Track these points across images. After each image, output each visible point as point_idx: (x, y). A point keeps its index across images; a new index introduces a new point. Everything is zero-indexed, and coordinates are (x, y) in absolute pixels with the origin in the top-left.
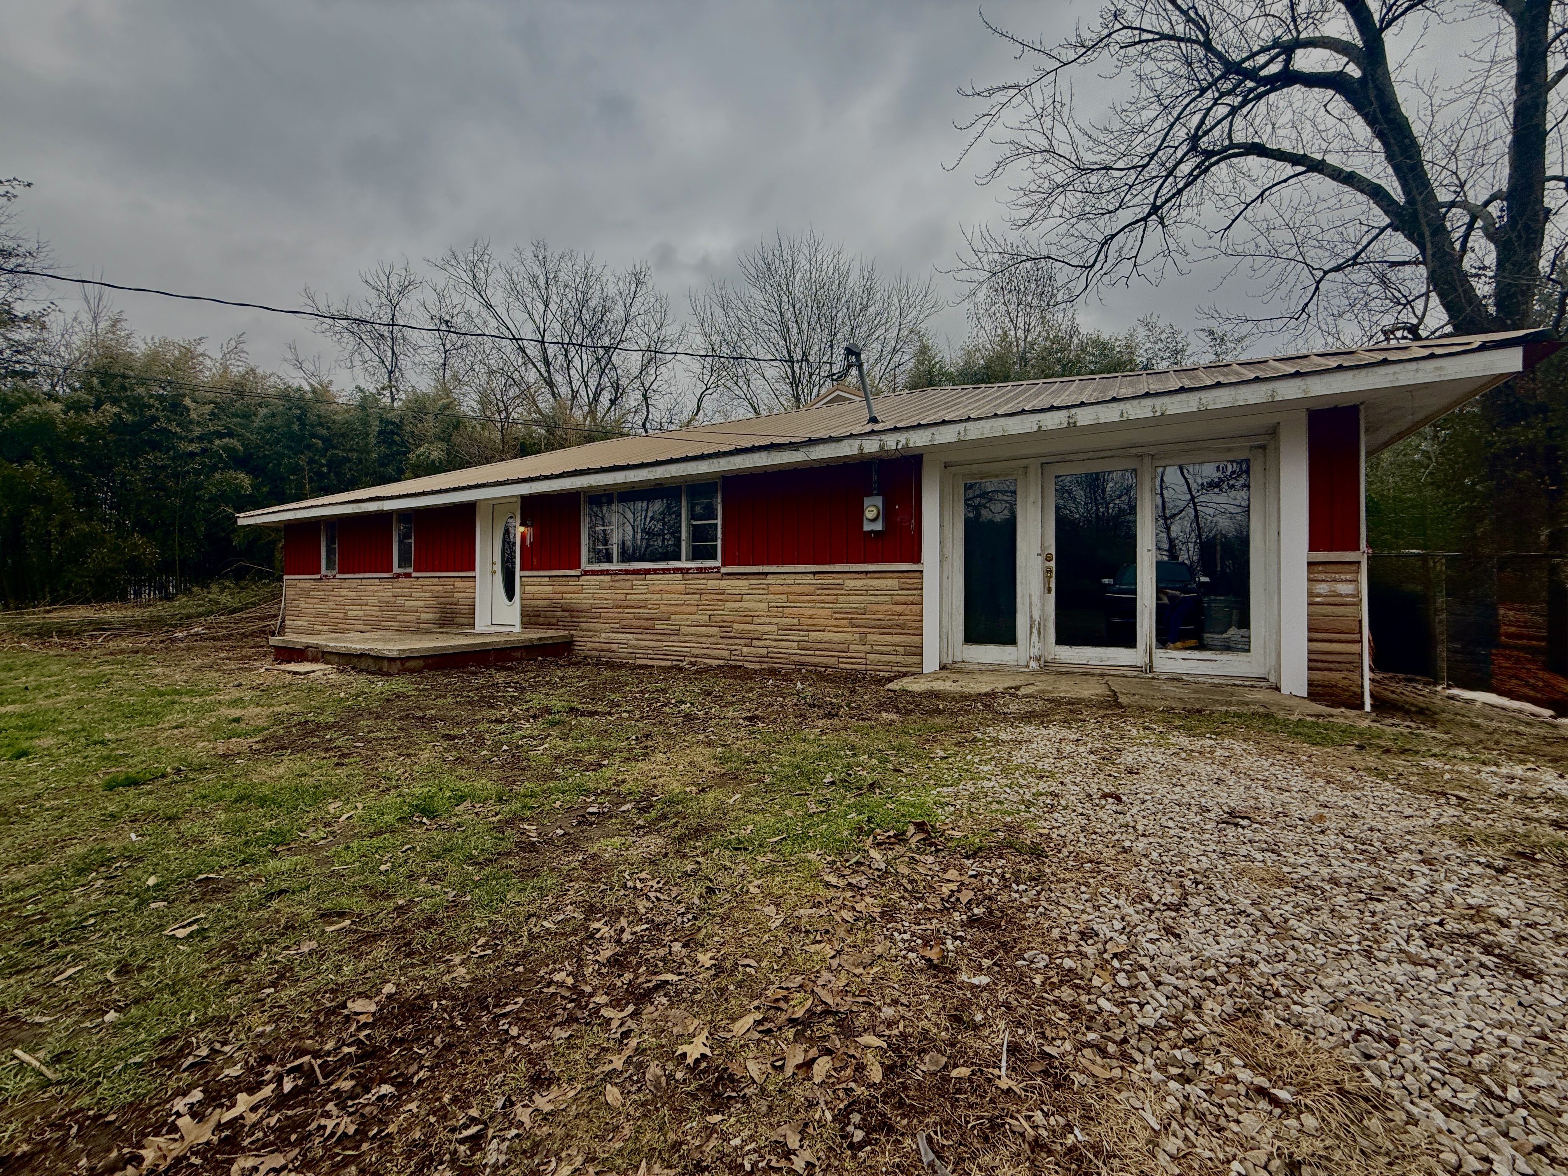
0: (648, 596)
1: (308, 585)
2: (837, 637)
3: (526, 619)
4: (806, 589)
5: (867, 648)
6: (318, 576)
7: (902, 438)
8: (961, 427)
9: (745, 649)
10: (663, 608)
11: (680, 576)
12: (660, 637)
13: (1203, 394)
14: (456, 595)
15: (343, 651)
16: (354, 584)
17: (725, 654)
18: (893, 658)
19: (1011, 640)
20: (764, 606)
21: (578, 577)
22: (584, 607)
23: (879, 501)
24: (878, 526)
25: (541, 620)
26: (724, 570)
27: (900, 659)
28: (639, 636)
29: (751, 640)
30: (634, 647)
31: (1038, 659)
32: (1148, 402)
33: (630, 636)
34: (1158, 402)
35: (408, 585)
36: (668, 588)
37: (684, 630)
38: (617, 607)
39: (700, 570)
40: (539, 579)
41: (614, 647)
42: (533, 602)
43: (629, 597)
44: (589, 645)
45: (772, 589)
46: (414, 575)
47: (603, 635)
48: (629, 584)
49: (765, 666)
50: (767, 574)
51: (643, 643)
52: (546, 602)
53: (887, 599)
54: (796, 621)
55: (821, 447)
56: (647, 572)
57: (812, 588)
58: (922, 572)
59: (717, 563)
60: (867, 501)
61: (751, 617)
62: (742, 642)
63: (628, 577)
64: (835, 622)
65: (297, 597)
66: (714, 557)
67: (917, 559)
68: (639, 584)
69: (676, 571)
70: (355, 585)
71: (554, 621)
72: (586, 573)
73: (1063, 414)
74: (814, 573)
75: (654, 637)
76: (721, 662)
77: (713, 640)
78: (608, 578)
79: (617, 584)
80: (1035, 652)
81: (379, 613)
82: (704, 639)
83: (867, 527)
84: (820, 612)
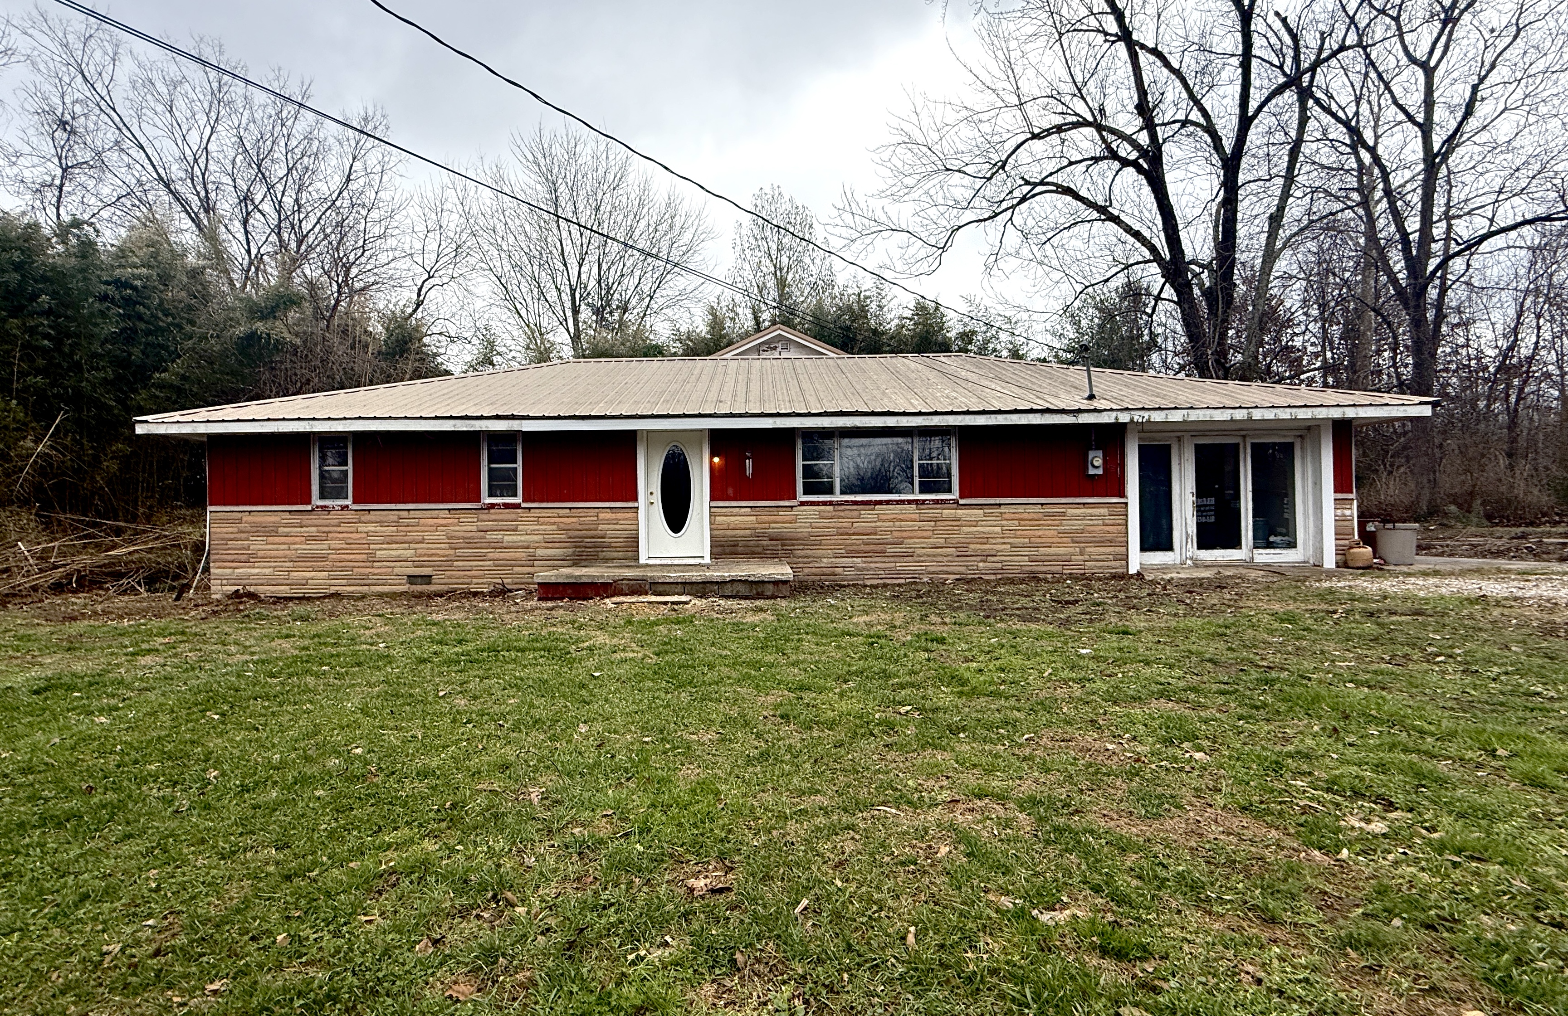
0: (878, 524)
1: (277, 519)
2: (1062, 551)
3: (715, 550)
4: (1035, 516)
5: (1087, 557)
6: (309, 508)
7: (1146, 414)
8: (1185, 412)
9: (981, 564)
10: (896, 534)
11: (914, 506)
12: (892, 559)
13: (1314, 409)
14: (601, 527)
15: (699, 579)
16: (393, 516)
17: (962, 569)
18: (1106, 563)
19: (1169, 547)
20: (999, 529)
21: (792, 507)
22: (800, 535)
23: (1100, 453)
24: (1100, 472)
25: (740, 549)
26: (961, 502)
27: (1109, 564)
28: (869, 559)
29: (985, 557)
30: (864, 569)
31: (1191, 559)
32: (1288, 410)
33: (859, 560)
34: (1294, 410)
35: (513, 516)
36: (901, 517)
37: (918, 551)
38: (841, 535)
39: (937, 502)
40: (737, 510)
41: (840, 570)
42: (729, 533)
43: (855, 525)
44: (806, 571)
45: (1005, 516)
46: (524, 505)
47: (825, 560)
48: (856, 513)
49: (999, 576)
50: (1000, 505)
51: (872, 565)
52: (748, 532)
53: (1100, 522)
54: (1027, 540)
55: (1086, 415)
56: (880, 503)
57: (1041, 515)
58: (1126, 504)
59: (955, 495)
60: (1091, 454)
61: (986, 539)
62: (979, 558)
63: (855, 507)
64: (1059, 540)
65: (243, 536)
66: (949, 491)
67: (1122, 494)
68: (867, 515)
69: (910, 502)
70: (395, 518)
71: (760, 550)
72: (802, 504)
73: (1245, 411)
74: (1042, 504)
75: (886, 559)
76: (958, 577)
77: (949, 558)
78: (831, 508)
79: (842, 514)
80: (1189, 554)
81: (452, 552)
82: (940, 559)
83: (1091, 471)
84: (1047, 532)
